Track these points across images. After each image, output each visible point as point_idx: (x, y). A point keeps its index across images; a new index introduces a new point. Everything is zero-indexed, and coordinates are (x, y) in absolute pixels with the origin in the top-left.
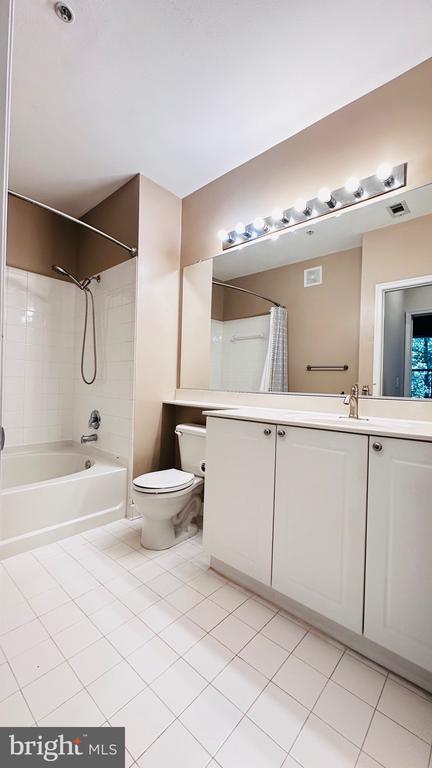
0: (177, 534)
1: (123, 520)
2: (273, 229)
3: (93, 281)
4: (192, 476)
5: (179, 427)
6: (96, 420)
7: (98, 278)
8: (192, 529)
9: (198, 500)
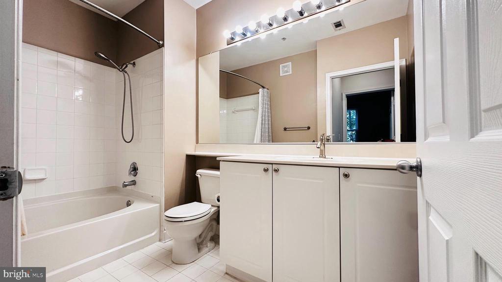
0: (199, 249)
1: (158, 243)
2: (262, 30)
3: (130, 66)
4: (209, 206)
5: (199, 171)
6: (134, 169)
7: (134, 64)
8: (210, 245)
9: (214, 223)
